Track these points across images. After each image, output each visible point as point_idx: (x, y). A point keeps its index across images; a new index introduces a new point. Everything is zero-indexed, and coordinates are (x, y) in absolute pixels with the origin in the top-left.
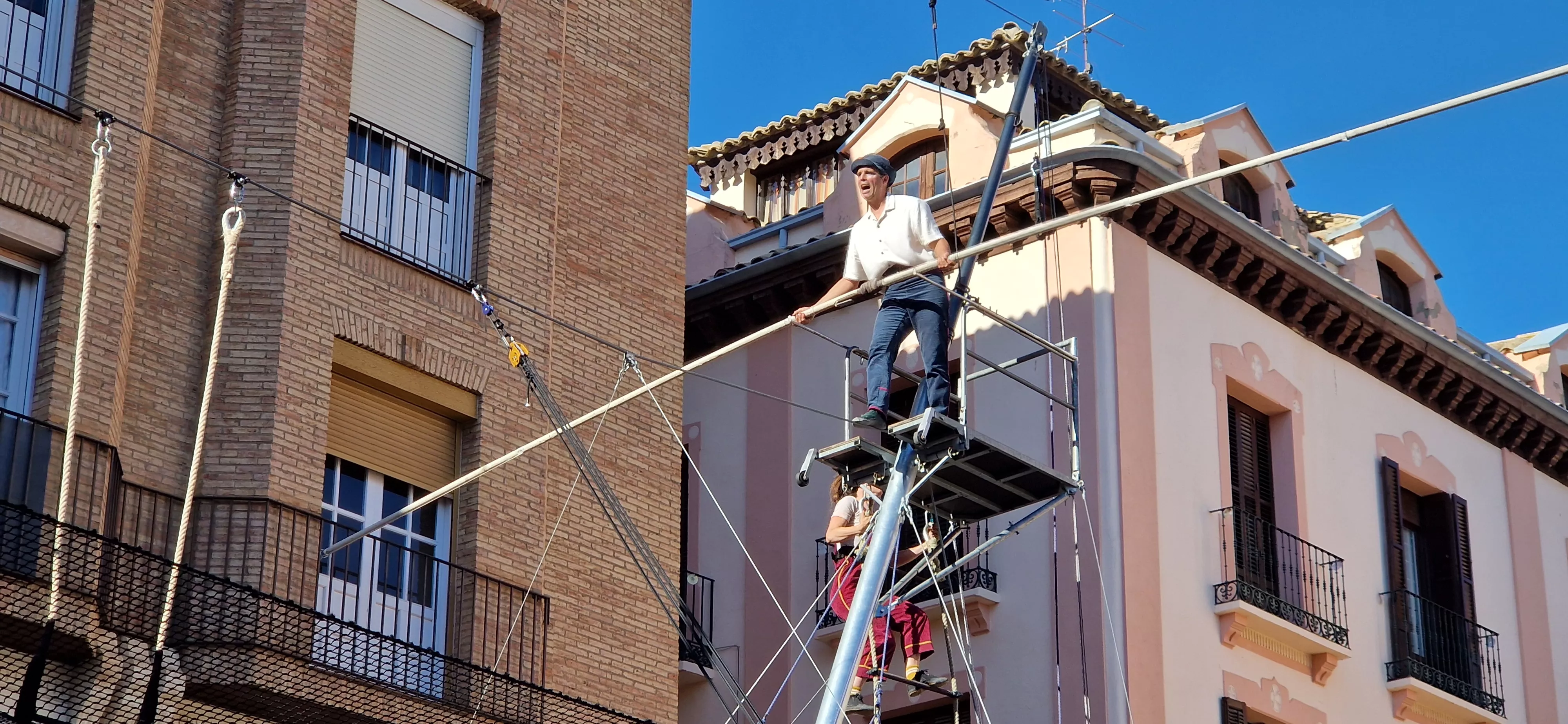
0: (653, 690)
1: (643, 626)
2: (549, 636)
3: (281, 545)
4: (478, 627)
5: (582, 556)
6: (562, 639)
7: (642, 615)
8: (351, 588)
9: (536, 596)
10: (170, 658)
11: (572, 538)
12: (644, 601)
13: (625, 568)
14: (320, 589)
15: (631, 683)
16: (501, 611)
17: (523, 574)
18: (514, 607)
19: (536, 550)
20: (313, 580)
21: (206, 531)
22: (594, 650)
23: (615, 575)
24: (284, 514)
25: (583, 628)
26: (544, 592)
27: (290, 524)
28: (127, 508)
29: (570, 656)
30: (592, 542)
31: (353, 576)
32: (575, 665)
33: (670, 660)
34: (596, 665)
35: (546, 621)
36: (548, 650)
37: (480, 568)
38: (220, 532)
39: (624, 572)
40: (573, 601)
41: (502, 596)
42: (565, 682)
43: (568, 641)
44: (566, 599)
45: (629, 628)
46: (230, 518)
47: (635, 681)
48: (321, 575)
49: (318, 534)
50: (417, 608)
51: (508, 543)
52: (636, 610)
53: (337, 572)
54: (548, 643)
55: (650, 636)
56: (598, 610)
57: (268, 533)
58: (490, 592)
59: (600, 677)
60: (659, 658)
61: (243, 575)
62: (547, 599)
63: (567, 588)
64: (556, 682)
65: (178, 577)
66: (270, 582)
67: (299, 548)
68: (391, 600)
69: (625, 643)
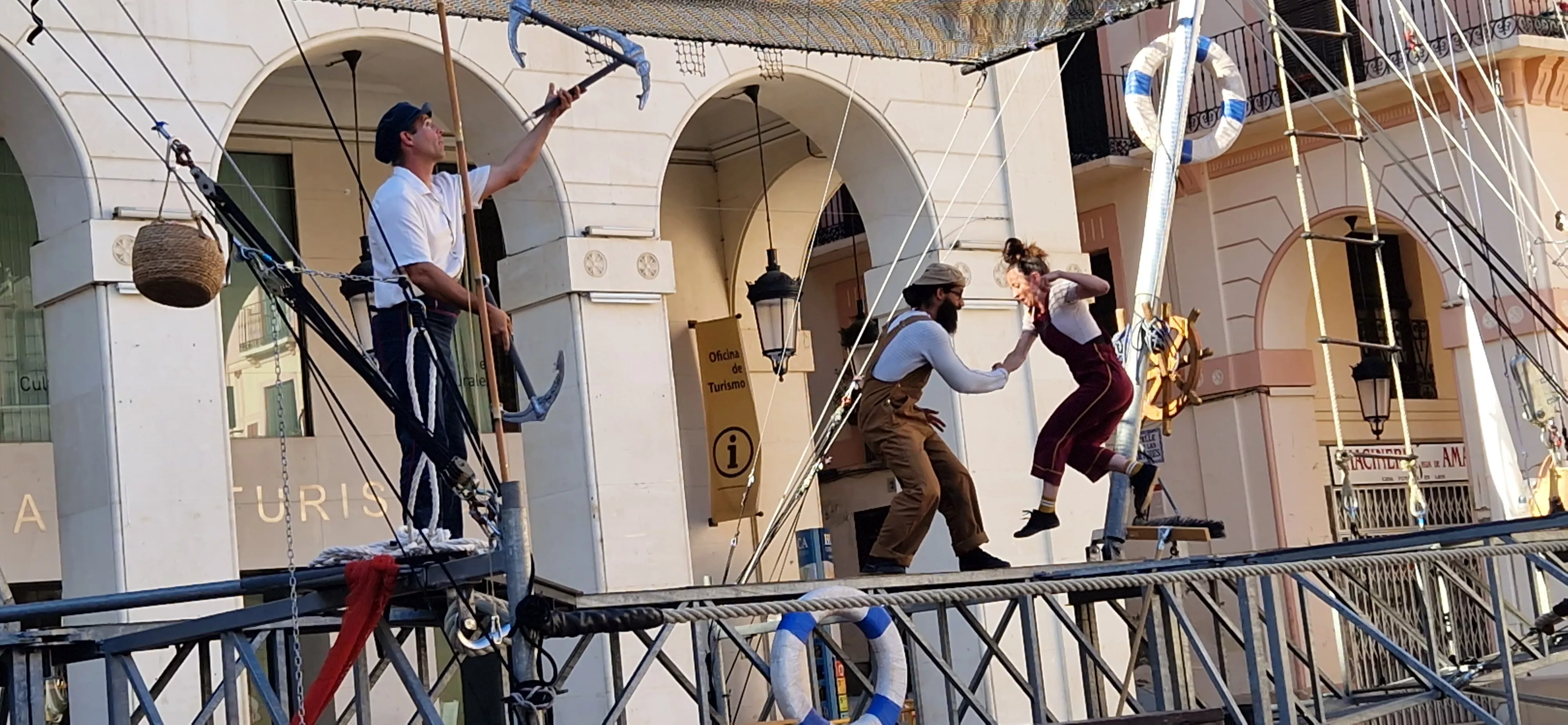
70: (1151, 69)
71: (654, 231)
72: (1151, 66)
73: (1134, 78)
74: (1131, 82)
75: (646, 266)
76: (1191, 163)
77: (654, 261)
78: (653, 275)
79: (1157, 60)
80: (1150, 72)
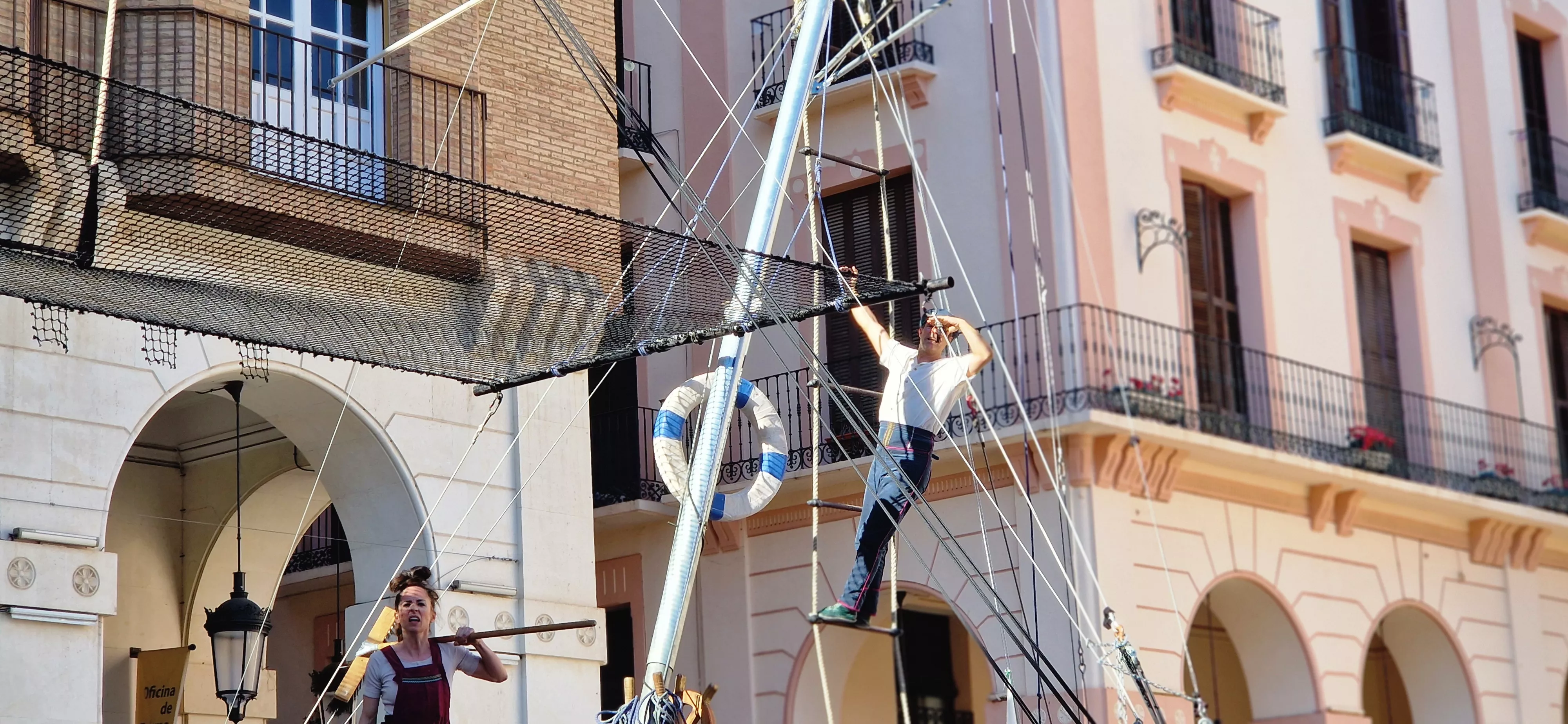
0: (594, 179)
1: (582, 116)
2: (487, 131)
3: (211, 54)
4: (416, 126)
5: (517, 50)
6: (501, 134)
7: (580, 105)
8: (285, 94)
9: (472, 93)
10: (108, 171)
11: (507, 32)
12: (581, 90)
13: (560, 59)
14: (254, 96)
15: (571, 173)
16: (438, 110)
17: (458, 71)
18: (451, 105)
19: (470, 46)
20: (247, 88)
21: (134, 43)
22: (533, 142)
23: (551, 67)
24: (211, 22)
25: (521, 122)
26: (480, 88)
27: (219, 32)
28: (52, 23)
29: (509, 150)
30: (526, 36)
31: (287, 82)
32: (515, 159)
33: (609, 148)
34: (536, 157)
35: (484, 117)
36: (487, 145)
37: (415, 68)
38: (148, 43)
39: (560, 63)
40: (510, 95)
41: (438, 94)
42: (505, 175)
43: (507, 135)
44: (503, 93)
45: (567, 118)
46: (157, 30)
47: (575, 172)
48: (254, 83)
49: (247, 41)
50: (353, 111)
51: (441, 41)
52: (573, 100)
53: (271, 78)
54: (487, 138)
55: (589, 125)
56: (536, 103)
57: (197, 42)
58: (426, 91)
59: (540, 169)
60: (599, 147)
61: (175, 85)
62: (484, 95)
63: (504, 82)
64: (497, 177)
65: (109, 92)
66: (203, 92)
67: (229, 56)
68: (326, 104)
69: (563, 134)
70: (684, 411)
71: (98, 540)
72: (684, 407)
73: (664, 419)
74: (661, 424)
75: (83, 580)
76: (722, 520)
77: (94, 575)
78: (91, 591)
79: (691, 401)
80: (682, 413)
